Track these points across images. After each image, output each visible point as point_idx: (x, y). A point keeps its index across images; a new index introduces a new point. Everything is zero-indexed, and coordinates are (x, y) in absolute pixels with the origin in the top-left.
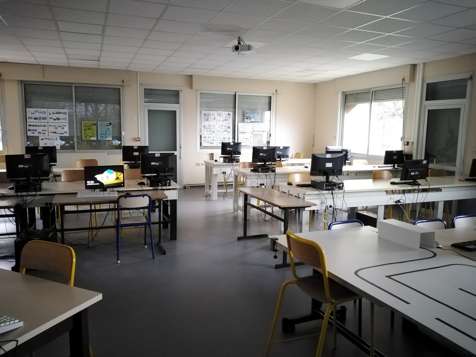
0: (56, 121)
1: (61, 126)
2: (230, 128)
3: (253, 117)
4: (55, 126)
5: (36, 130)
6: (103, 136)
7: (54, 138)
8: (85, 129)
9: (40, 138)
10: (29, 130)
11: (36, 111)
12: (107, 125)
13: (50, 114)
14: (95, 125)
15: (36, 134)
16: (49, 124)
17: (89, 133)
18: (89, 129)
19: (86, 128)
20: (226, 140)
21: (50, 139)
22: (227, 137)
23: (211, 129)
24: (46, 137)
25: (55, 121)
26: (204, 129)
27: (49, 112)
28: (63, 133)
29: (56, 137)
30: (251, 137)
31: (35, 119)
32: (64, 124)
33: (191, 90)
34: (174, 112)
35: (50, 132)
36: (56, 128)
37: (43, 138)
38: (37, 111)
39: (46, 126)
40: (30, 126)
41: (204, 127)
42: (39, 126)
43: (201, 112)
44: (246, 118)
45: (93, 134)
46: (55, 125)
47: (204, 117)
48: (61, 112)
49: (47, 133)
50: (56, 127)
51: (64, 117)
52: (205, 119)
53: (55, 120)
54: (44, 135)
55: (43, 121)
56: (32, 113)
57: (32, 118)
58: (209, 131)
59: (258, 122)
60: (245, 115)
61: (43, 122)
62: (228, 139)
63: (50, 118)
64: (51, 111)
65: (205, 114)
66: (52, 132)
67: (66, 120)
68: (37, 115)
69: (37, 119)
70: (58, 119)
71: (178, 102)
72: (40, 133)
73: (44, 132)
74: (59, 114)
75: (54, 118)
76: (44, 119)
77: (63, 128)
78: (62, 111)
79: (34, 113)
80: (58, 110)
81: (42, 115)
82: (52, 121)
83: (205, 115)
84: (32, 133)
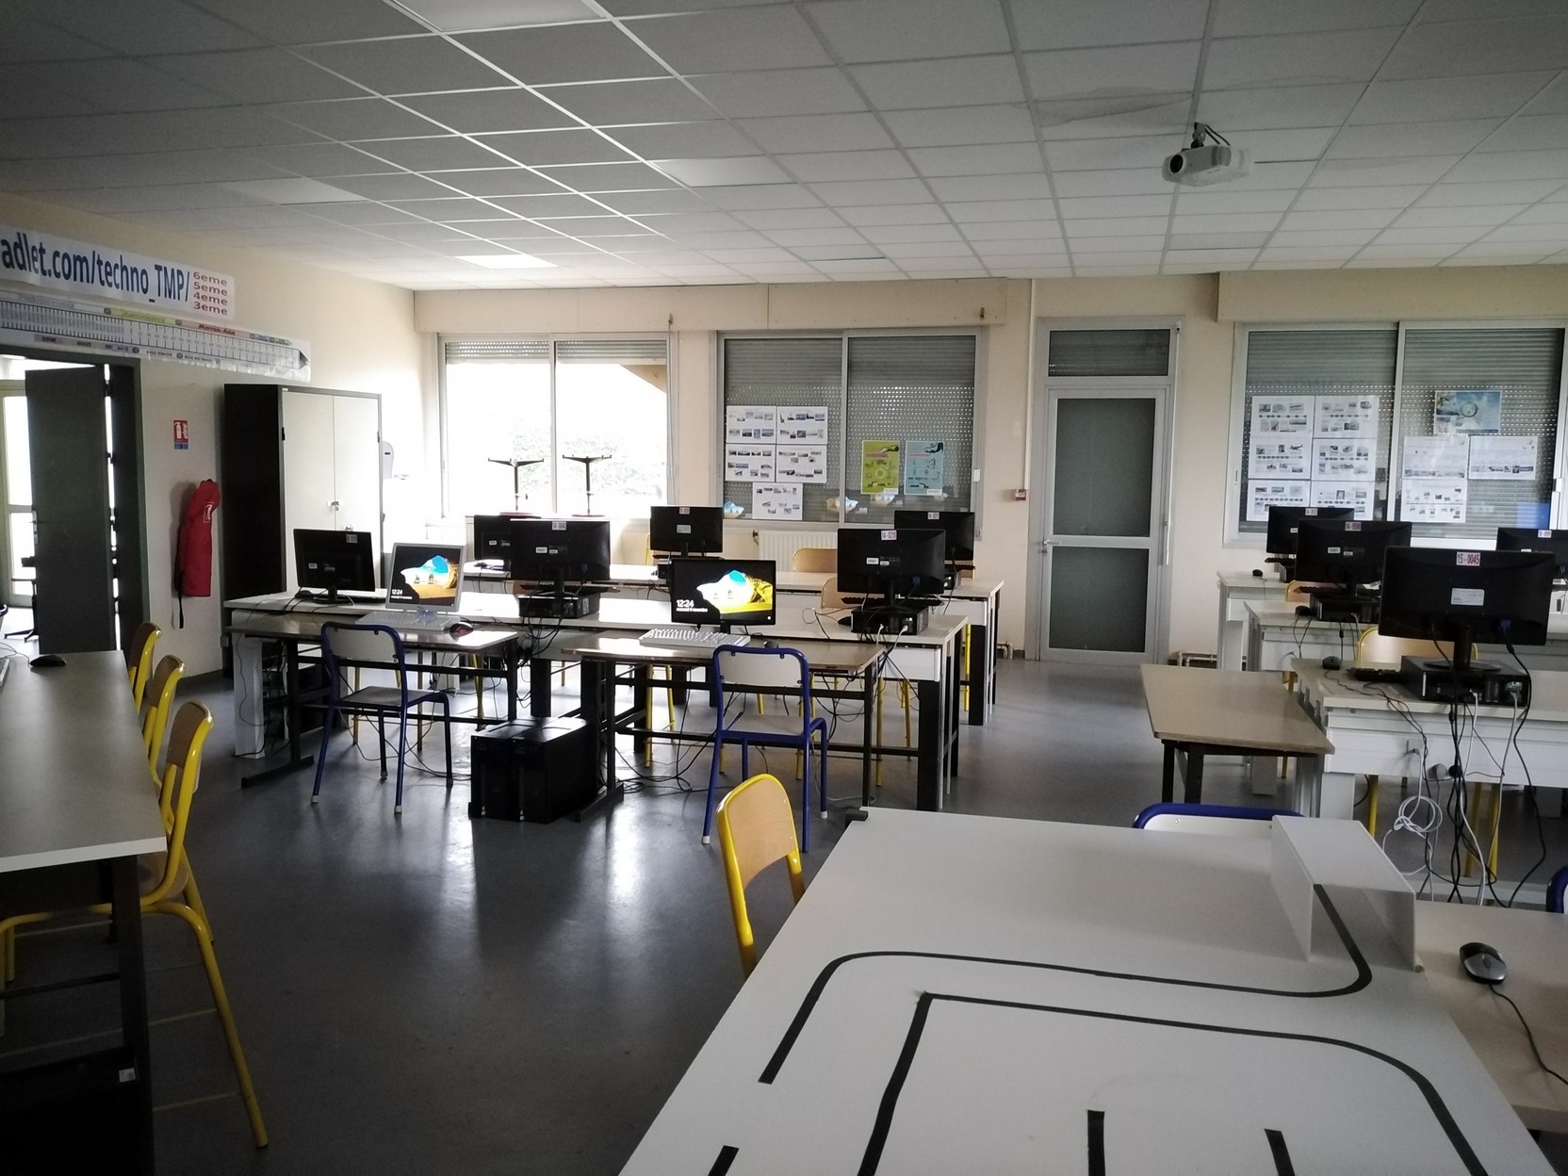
0: (797, 440)
1: (807, 455)
2: (1366, 455)
3: (1472, 413)
4: (794, 454)
5: (745, 466)
6: (916, 483)
7: (789, 488)
8: (869, 463)
9: (755, 487)
10: (730, 466)
11: (749, 414)
12: (929, 450)
13: (782, 421)
14: (897, 449)
15: (746, 477)
16: (780, 449)
17: (880, 473)
18: (880, 462)
19: (872, 459)
20: (1346, 500)
21: (780, 492)
22: (1353, 489)
23: (1285, 461)
24: (768, 486)
25: (793, 441)
26: (1257, 462)
27: (779, 416)
28: (813, 473)
29: (795, 486)
30: (1459, 490)
31: (744, 435)
32: (816, 449)
33: (1213, 324)
34: (1150, 405)
35: (780, 472)
36: (796, 461)
37: (762, 486)
38: (752, 414)
39: (770, 455)
40: (734, 453)
41: (1260, 451)
42: (753, 454)
43: (1248, 402)
44: (1438, 419)
45: (889, 477)
46: (793, 452)
47: (1261, 416)
48: (810, 415)
49: (771, 472)
50: (796, 456)
51: (816, 430)
52: (1264, 423)
53: (793, 437)
54: (766, 479)
55: (764, 439)
56: (738, 420)
57: (738, 432)
58: (1278, 467)
59: (1496, 431)
60: (1437, 407)
61: (763, 444)
62: (1357, 496)
63: (782, 432)
64: (787, 411)
65: (1265, 406)
66: (784, 472)
67: (821, 436)
68: (751, 425)
69: (750, 435)
70: (803, 435)
71: (1163, 371)
72: (757, 475)
73: (764, 471)
74: (804, 419)
75: (791, 433)
76: (768, 434)
77: (812, 461)
78: (813, 410)
79: (744, 420)
80: (803, 410)
81: (763, 425)
82: (786, 439)
83: (1265, 409)
84: (737, 474)
